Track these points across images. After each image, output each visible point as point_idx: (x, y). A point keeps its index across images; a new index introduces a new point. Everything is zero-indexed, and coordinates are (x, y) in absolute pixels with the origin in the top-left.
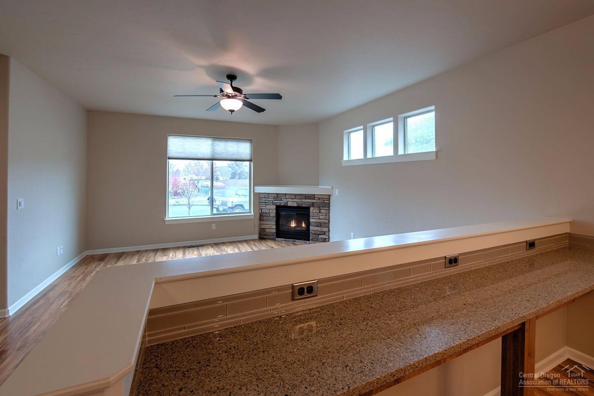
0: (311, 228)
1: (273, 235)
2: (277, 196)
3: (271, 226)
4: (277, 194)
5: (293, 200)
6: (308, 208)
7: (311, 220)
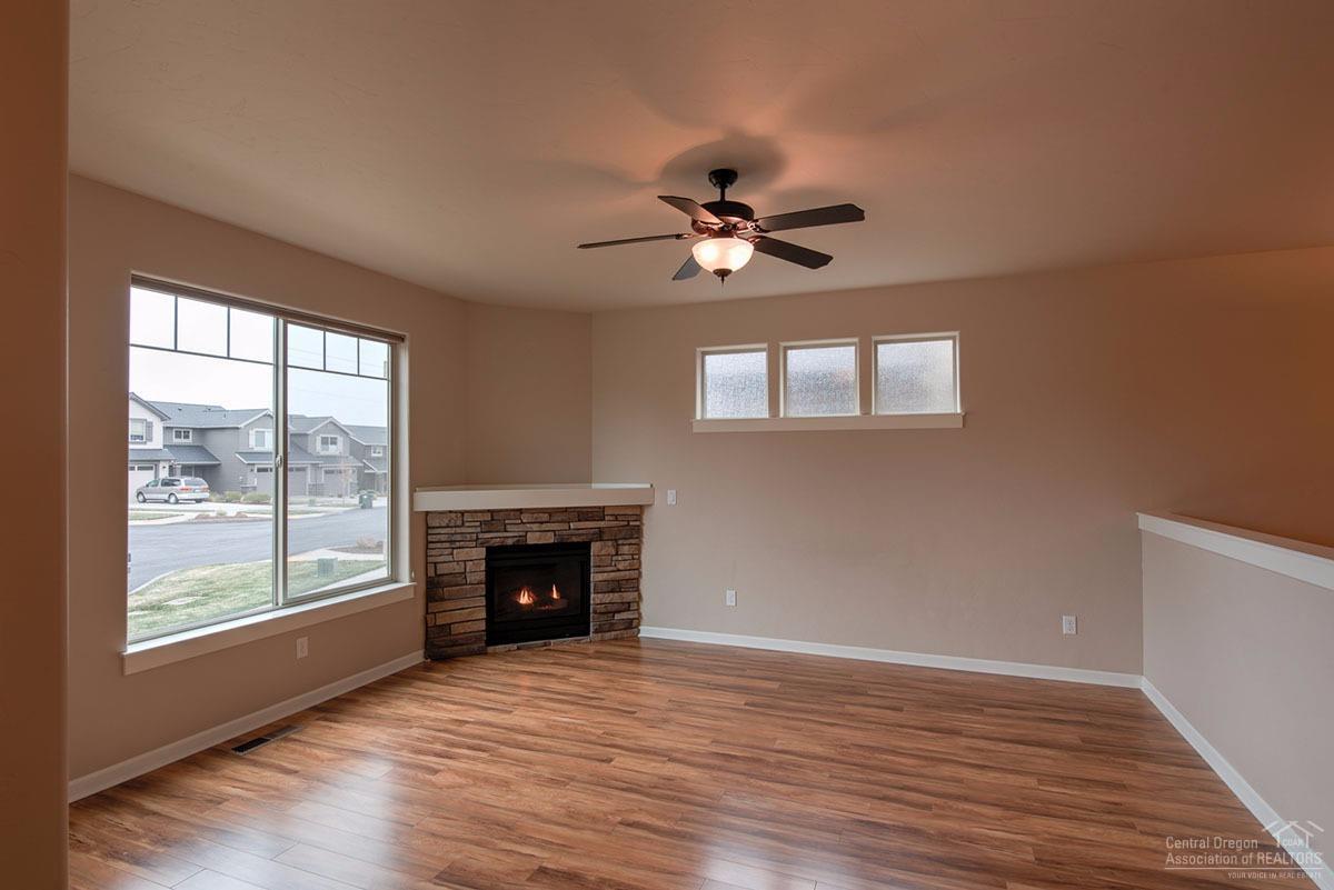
0: (594, 598)
1: (478, 639)
2: (494, 518)
3: (471, 614)
4: (491, 512)
5: (544, 527)
6: (586, 546)
7: (595, 577)
